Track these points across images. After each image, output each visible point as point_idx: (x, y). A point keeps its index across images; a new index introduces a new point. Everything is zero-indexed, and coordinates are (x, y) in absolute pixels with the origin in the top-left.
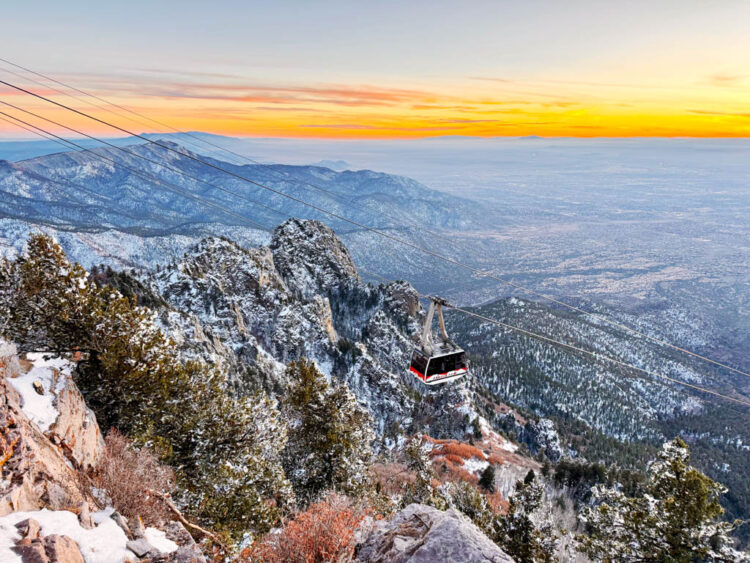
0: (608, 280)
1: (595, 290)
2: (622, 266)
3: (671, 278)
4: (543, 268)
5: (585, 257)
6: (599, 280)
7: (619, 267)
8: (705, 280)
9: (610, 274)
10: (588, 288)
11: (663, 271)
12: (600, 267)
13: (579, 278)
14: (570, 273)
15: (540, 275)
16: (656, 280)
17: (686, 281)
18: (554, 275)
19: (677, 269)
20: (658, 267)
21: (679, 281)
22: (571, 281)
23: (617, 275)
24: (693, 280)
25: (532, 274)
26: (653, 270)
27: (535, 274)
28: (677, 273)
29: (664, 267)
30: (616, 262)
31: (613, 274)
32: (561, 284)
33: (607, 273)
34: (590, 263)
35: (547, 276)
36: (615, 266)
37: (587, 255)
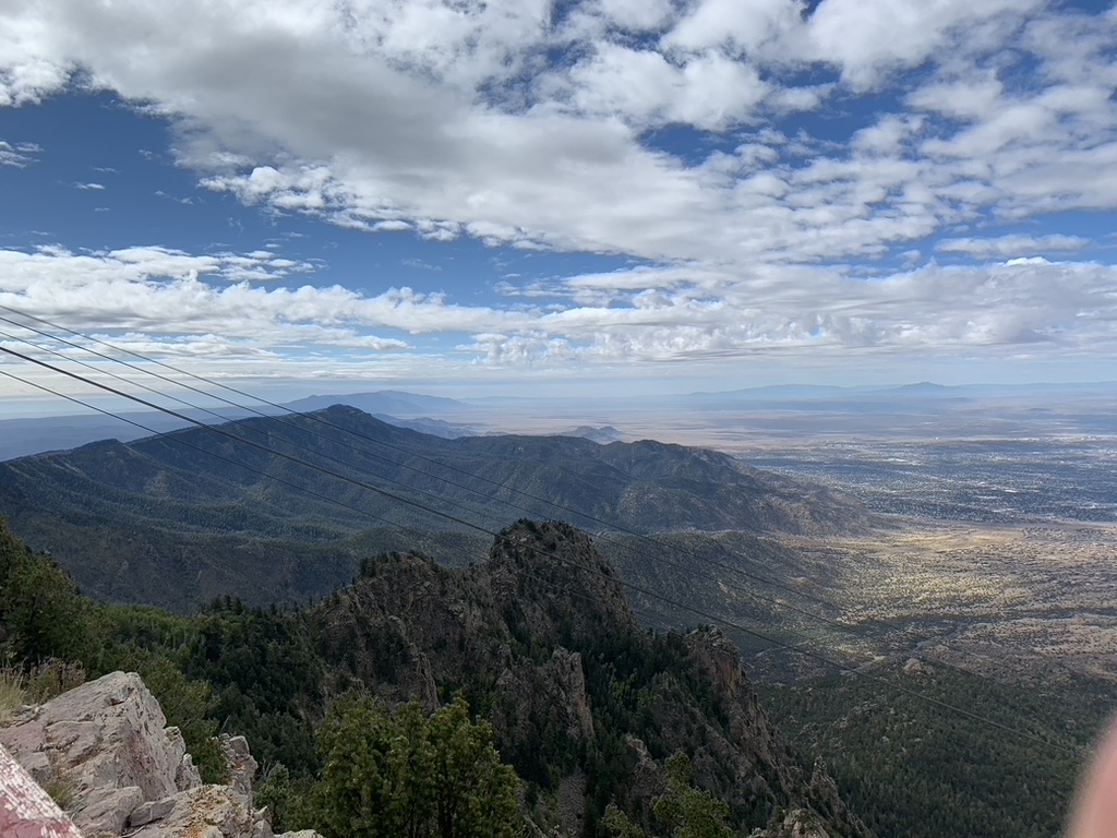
0: (1089, 628)
1: (1065, 647)
4: (967, 606)
5: (1040, 587)
6: (1071, 628)
7: (1105, 604)
9: (1091, 617)
10: (1053, 643)
12: (1069, 604)
13: (1032, 625)
14: (1015, 615)
15: (961, 618)
18: (986, 618)
22: (1020, 630)
23: (1105, 619)
25: (945, 616)
27: (952, 617)
30: (1099, 595)
31: (1097, 616)
32: (1002, 635)
33: (1085, 614)
34: (1051, 597)
35: (975, 619)
36: (1098, 603)
37: (1042, 582)
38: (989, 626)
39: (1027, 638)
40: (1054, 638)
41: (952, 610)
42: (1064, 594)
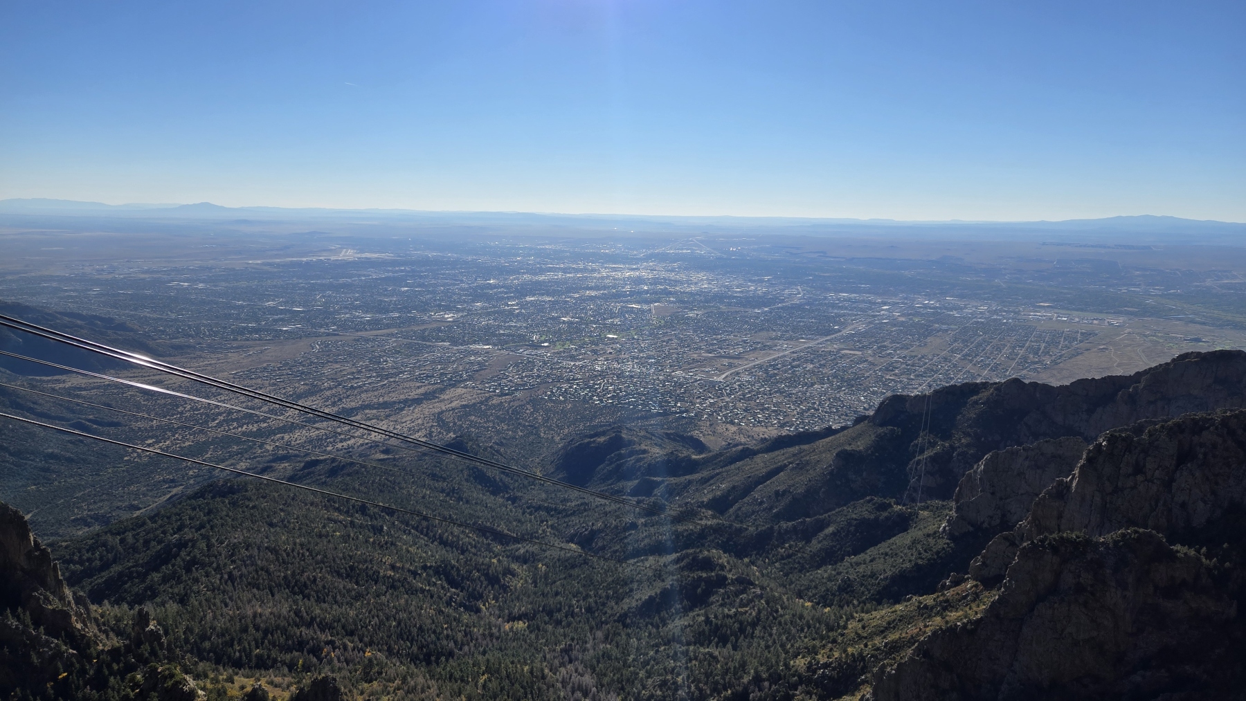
1: (352, 441)
2: (386, 399)
3: (454, 405)
4: (264, 420)
5: (328, 393)
7: (381, 400)
8: (495, 401)
9: (370, 412)
10: (341, 441)
11: (442, 397)
12: (353, 404)
13: (325, 427)
16: (436, 411)
17: (474, 404)
18: (283, 429)
19: (460, 391)
20: (434, 392)
21: (464, 406)
22: (314, 434)
23: (382, 413)
24: (482, 403)
25: (245, 434)
26: (429, 396)
28: (460, 397)
29: (442, 391)
30: (376, 393)
31: (375, 411)
32: (298, 442)
33: (367, 411)
34: (338, 401)
35: (271, 432)
36: (376, 400)
37: (330, 388)
38: (287, 437)
39: (318, 442)
40: (343, 437)
41: (250, 427)
42: (348, 397)
